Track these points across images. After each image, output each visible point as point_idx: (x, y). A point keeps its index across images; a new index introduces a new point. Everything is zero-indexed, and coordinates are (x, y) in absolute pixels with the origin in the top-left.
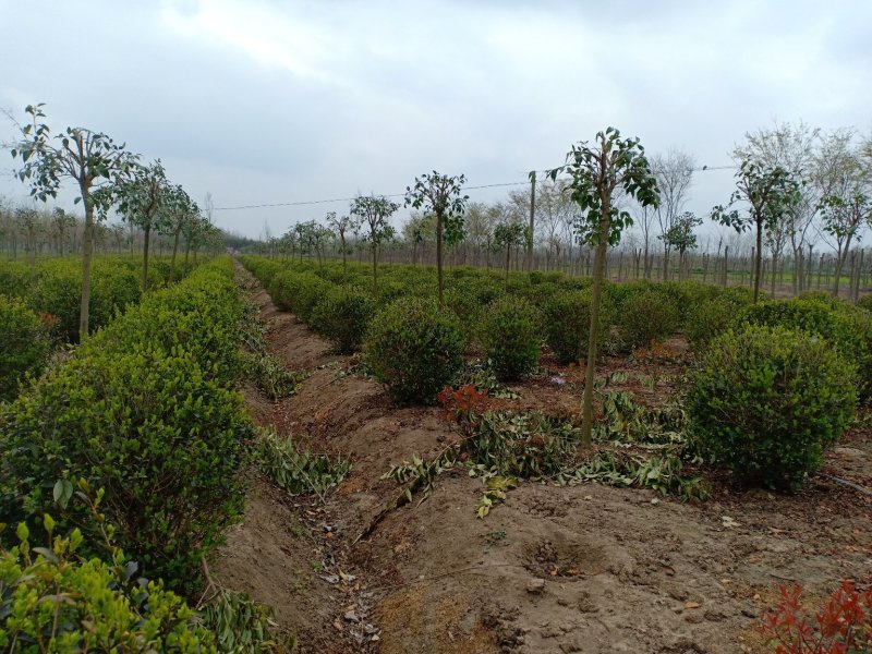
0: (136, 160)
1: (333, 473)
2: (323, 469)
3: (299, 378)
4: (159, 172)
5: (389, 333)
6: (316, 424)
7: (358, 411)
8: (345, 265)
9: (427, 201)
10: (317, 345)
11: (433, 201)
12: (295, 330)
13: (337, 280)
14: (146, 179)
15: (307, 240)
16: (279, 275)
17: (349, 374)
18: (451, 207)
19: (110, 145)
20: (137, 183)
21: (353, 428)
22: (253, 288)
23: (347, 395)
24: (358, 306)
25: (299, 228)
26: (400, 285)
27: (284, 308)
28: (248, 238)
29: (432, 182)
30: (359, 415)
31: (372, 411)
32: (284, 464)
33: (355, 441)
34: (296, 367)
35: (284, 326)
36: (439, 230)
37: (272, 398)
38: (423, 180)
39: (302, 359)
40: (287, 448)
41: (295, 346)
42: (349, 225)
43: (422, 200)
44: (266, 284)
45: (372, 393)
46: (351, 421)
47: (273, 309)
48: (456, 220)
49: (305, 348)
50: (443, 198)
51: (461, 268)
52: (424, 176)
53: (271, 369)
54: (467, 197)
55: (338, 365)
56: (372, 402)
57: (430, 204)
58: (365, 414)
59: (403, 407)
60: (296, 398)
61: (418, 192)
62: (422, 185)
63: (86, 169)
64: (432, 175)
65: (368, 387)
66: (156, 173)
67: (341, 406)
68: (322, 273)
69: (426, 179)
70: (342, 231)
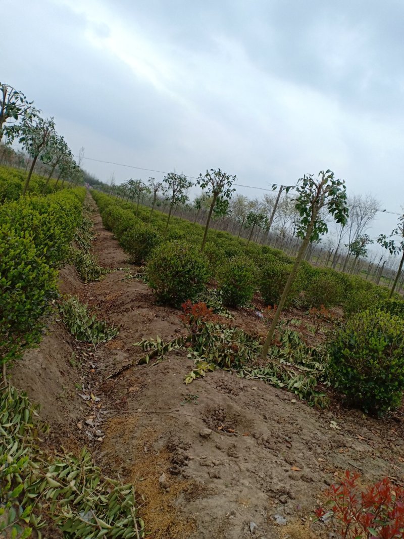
0: (38, 113)
1: (106, 334)
2: (101, 330)
3: (104, 272)
5: (164, 259)
6: (105, 302)
7: (132, 301)
8: (152, 211)
9: (210, 186)
10: (121, 255)
11: (214, 187)
12: (110, 243)
13: (145, 219)
14: (43, 128)
15: (134, 190)
16: (110, 207)
17: (134, 277)
18: (223, 193)
19: (24, 100)
20: (36, 128)
21: (126, 310)
22: (94, 211)
23: (129, 289)
24: (152, 238)
25: (131, 182)
26: (182, 233)
27: (108, 229)
28: (100, 181)
29: (216, 175)
30: (133, 304)
31: (141, 303)
32: (78, 320)
33: (126, 318)
34: (105, 266)
35: (105, 239)
36: (212, 205)
37: (84, 279)
38: (211, 172)
39: (110, 261)
40: (83, 312)
41: (107, 252)
42: (160, 189)
43: (207, 185)
44: (101, 211)
45: (144, 292)
46: (126, 306)
47: (102, 227)
48: (224, 202)
49: (113, 255)
50: (220, 186)
52: (212, 170)
53: (88, 262)
54: (234, 190)
55: (130, 270)
56: (143, 298)
57: (211, 188)
58: (137, 304)
59: (161, 306)
60: (98, 283)
61: (206, 179)
62: (210, 175)
64: (217, 171)
65: (143, 288)
66: (50, 125)
67: (124, 296)
68: (137, 213)
69: (213, 172)
70: (156, 191)
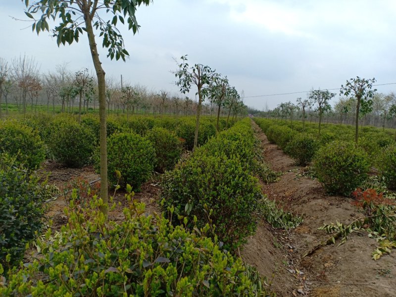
0: (219, 77)
1: (293, 221)
2: (289, 219)
3: (278, 175)
4: (226, 81)
5: (327, 158)
6: (286, 197)
7: (307, 194)
8: (304, 123)
9: (353, 92)
10: (288, 160)
11: (356, 92)
12: (277, 153)
13: (299, 130)
14: (221, 85)
15: (286, 111)
16: (271, 127)
17: (303, 176)
18: (366, 95)
19: (210, 71)
20: (217, 87)
21: (304, 202)
22: (259, 132)
23: (302, 186)
24: (310, 143)
25: (282, 106)
26: (332, 134)
27: (272, 142)
28: (258, 110)
29: (356, 82)
30: (308, 196)
31: (315, 196)
32: (271, 213)
33: (306, 208)
34: (278, 170)
35: (272, 150)
36: (358, 107)
37: (266, 182)
38: (350, 81)
39: (280, 166)
40: (273, 206)
41: (276, 160)
42: (307, 104)
43: (350, 92)
44: (265, 131)
45: (315, 186)
46: (303, 199)
47: (267, 142)
48: (369, 102)
49: (282, 161)
50: (362, 90)
51: (367, 127)
52: (352, 79)
53: (266, 169)
54: (376, 90)
55: (298, 171)
56: (315, 191)
57: (354, 93)
58: (311, 196)
59: (332, 196)
60: (277, 184)
61: (348, 88)
62: (350, 84)
63: (201, 81)
64: (356, 79)
65: (313, 183)
66: (225, 82)
67: (299, 191)
68: (291, 127)
69: (352, 81)
70: (304, 107)
